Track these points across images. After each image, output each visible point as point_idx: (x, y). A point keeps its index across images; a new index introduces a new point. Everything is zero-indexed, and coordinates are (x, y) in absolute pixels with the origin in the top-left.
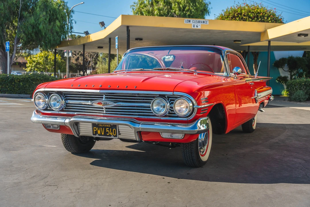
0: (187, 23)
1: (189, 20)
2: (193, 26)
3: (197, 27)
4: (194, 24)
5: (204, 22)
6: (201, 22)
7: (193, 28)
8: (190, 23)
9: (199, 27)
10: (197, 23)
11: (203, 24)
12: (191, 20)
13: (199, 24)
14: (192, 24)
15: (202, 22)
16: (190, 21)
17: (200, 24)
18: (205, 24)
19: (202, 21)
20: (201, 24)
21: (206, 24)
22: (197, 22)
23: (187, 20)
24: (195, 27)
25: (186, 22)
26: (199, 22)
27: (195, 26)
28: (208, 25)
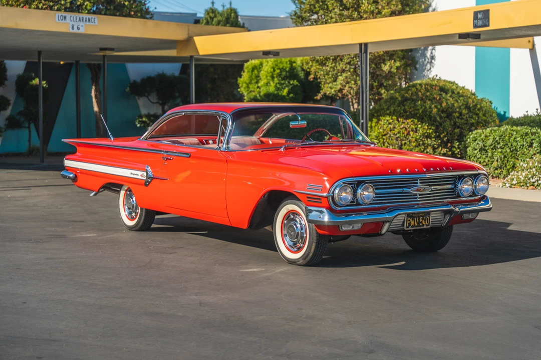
0: (61, 21)
1: (63, 15)
2: (71, 27)
3: (78, 29)
4: (73, 23)
5: (89, 20)
6: (84, 20)
7: (71, 31)
8: (65, 22)
9: (82, 31)
10: (78, 22)
11: (88, 23)
12: (68, 15)
13: (81, 24)
14: (69, 23)
15: (86, 21)
16: (65, 18)
17: (83, 24)
18: (91, 23)
19: (86, 18)
20: (85, 24)
21: (93, 24)
22: (78, 20)
23: (60, 15)
24: (76, 30)
25: (60, 19)
26: (81, 20)
27: (75, 28)
28: (96, 25)
